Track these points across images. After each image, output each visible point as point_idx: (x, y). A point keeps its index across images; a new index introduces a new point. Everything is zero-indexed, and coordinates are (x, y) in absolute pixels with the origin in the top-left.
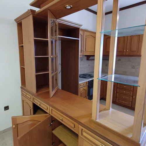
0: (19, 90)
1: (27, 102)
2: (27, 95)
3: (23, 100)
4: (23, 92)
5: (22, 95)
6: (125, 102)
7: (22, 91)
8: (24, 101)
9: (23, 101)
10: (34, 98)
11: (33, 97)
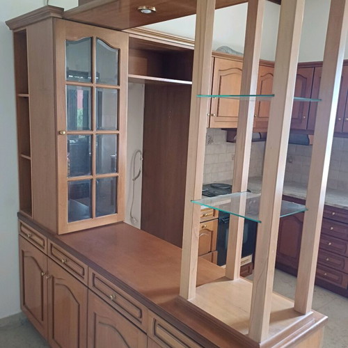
0: (14, 222)
1: (33, 258)
2: (35, 238)
3: (23, 252)
4: (23, 229)
5: (22, 235)
6: (330, 275)
7: (21, 224)
8: (25, 255)
9: (22, 254)
10: (52, 245)
11: (50, 241)
